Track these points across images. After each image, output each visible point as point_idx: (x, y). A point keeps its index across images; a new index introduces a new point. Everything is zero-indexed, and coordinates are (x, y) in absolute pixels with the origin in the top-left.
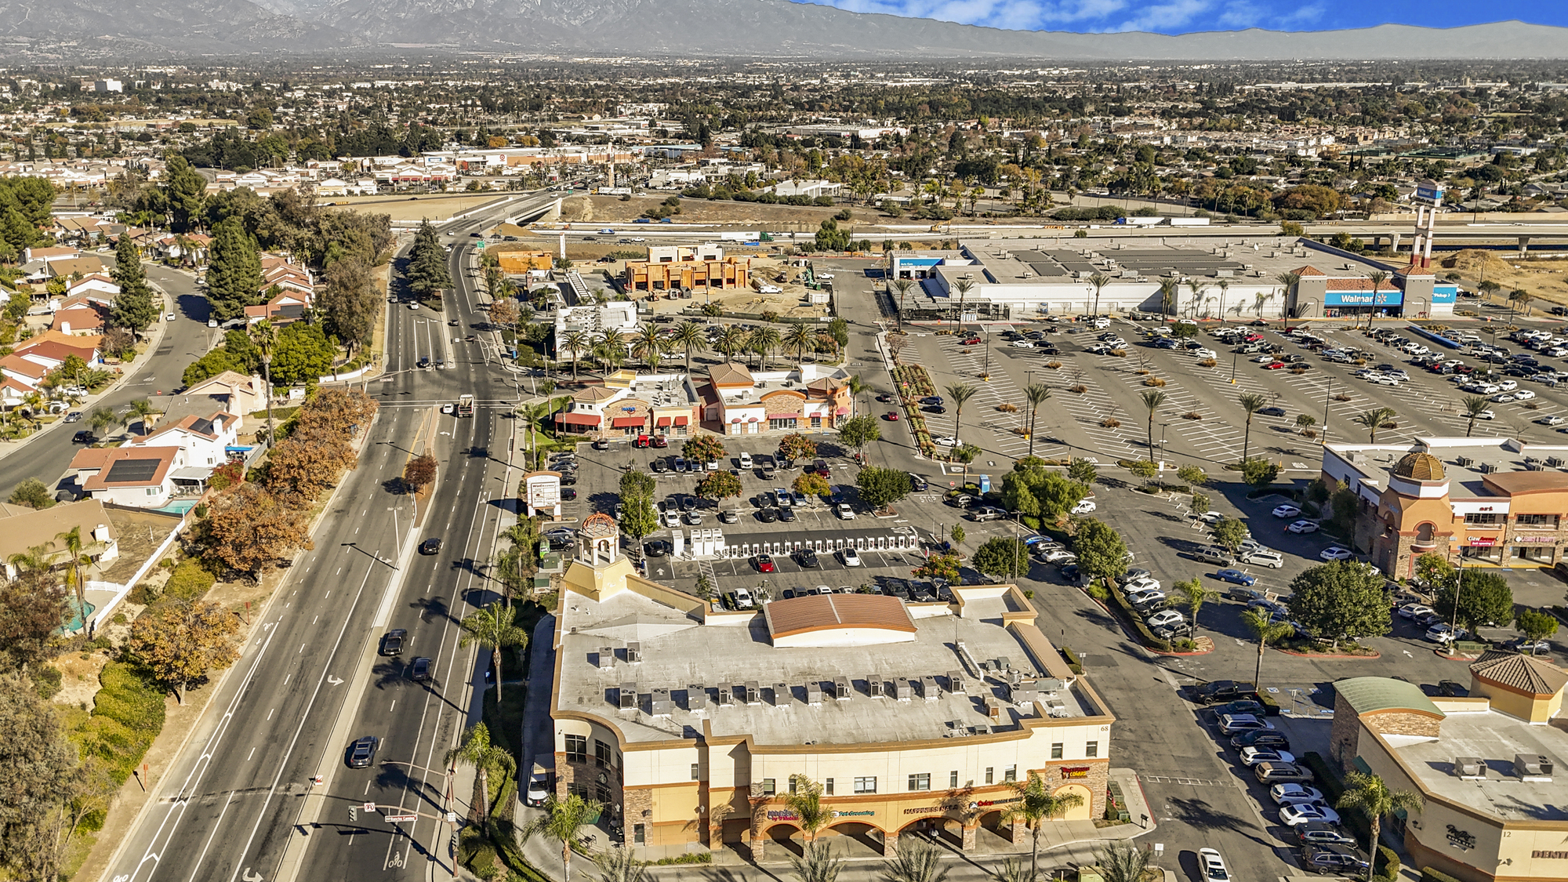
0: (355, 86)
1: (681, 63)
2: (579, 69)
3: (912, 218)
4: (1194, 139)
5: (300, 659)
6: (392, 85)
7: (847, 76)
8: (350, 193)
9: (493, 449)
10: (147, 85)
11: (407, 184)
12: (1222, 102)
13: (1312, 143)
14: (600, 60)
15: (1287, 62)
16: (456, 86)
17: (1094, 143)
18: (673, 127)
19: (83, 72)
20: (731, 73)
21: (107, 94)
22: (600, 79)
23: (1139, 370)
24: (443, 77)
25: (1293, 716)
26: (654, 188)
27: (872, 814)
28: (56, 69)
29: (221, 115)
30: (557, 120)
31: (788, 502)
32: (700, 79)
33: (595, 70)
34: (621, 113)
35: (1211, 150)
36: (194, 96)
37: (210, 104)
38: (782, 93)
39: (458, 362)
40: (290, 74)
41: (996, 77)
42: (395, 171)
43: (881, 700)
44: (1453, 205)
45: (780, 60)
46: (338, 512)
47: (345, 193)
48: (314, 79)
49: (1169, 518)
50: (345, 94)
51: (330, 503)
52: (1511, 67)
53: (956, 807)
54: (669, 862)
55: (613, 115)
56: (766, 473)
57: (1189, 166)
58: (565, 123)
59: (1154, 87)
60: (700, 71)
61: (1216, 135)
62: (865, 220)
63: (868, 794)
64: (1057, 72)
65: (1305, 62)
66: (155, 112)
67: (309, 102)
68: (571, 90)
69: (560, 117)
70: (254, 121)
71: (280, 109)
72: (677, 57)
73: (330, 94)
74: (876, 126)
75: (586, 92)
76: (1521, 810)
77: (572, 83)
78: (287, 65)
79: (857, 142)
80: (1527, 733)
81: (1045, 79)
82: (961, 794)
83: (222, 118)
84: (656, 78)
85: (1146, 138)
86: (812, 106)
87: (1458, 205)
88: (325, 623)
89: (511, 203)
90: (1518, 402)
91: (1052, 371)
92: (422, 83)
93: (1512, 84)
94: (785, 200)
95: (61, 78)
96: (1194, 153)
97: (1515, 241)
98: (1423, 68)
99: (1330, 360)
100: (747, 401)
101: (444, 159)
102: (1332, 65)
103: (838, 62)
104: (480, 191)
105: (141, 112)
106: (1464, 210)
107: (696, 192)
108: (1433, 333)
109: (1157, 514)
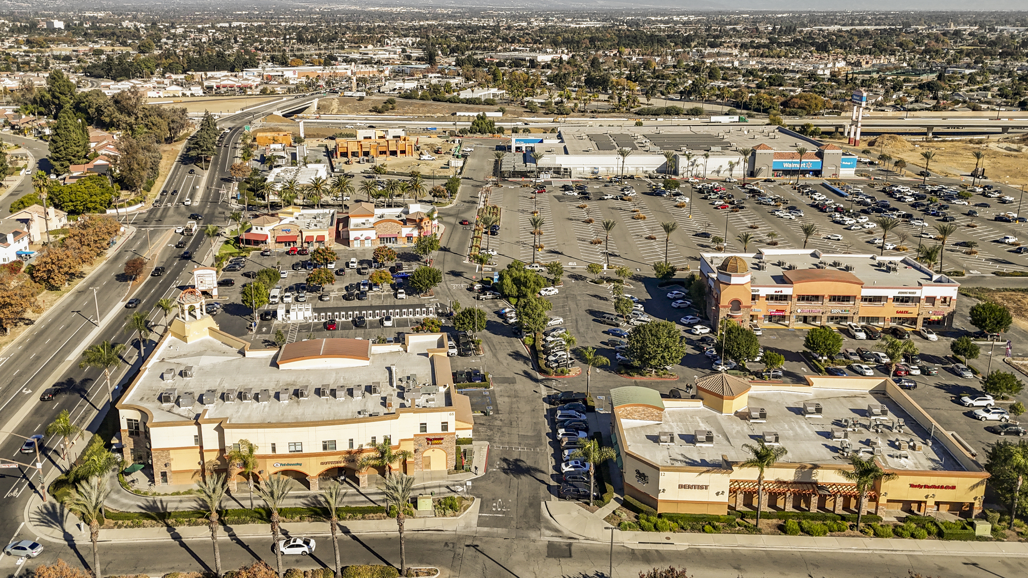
0: (219, 25)
1: (439, 11)
2: (371, 16)
3: (544, 113)
4: (754, 63)
5: (11, 379)
6: (243, 25)
7: (546, 20)
8: (184, 95)
9: (196, 256)
10: (81, 24)
11: (225, 89)
12: (785, 39)
13: (830, 66)
14: (386, 9)
15: (840, 12)
16: (285, 26)
17: (688, 65)
18: (416, 53)
19: (43, 15)
20: (470, 18)
21: (54, 30)
22: (383, 22)
23: (633, 209)
24: (279, 20)
25: (602, 412)
26: (383, 92)
27: (300, 465)
28: (26, 13)
29: (124, 44)
30: (343, 48)
31: (367, 288)
32: (449, 22)
33: (381, 16)
34: (387, 44)
35: (762, 70)
36: (108, 32)
37: (118, 37)
38: (499, 32)
39: (202, 202)
40: (179, 17)
41: (644, 22)
42: (219, 81)
43: (327, 399)
44: (899, 106)
45: (506, 10)
46: (79, 292)
47: (181, 95)
48: (194, 21)
49: (601, 298)
50: (209, 31)
51: (77, 287)
52: (987, 17)
53: (353, 461)
54: (178, 494)
55: (382, 46)
56: (362, 271)
57: (744, 81)
58: (349, 50)
59: (745, 29)
60: (450, 17)
61: (769, 60)
62: (515, 114)
63: (297, 453)
64: (686, 18)
65: (853, 12)
66: (81, 42)
67: (184, 36)
68: (360, 29)
69: (346, 47)
70: (142, 48)
71: (164, 40)
72: (437, 7)
73: (200, 31)
74: (552, 53)
75: (369, 30)
76: (685, 462)
77: (364, 24)
78: (178, 12)
79: (533, 64)
80: (717, 420)
81: (676, 23)
82: (356, 453)
83: (124, 46)
84: (420, 21)
85: (722, 62)
86: (513, 40)
87: (901, 107)
88: (38, 358)
89: (284, 102)
90: (864, 230)
91: (580, 210)
92: (264, 23)
93: (981, 27)
94: (465, 101)
95: (27, 19)
96: (750, 72)
97: (925, 130)
98: (929, 16)
99: (761, 203)
100: (367, 226)
101: (256, 74)
102: (869, 15)
103: (543, 11)
104: (269, 94)
105: (72, 42)
106: (905, 110)
107: (408, 96)
108: (836, 188)
109: (595, 296)
